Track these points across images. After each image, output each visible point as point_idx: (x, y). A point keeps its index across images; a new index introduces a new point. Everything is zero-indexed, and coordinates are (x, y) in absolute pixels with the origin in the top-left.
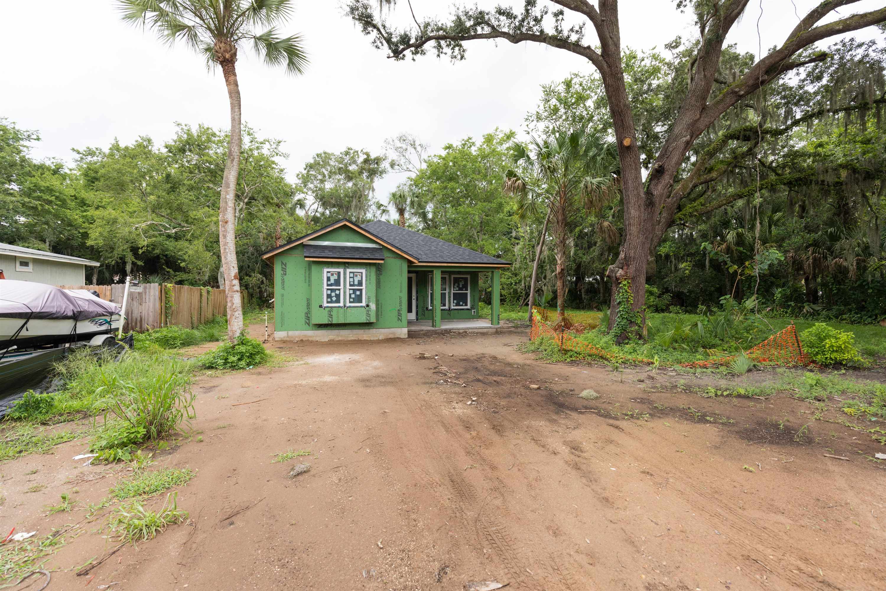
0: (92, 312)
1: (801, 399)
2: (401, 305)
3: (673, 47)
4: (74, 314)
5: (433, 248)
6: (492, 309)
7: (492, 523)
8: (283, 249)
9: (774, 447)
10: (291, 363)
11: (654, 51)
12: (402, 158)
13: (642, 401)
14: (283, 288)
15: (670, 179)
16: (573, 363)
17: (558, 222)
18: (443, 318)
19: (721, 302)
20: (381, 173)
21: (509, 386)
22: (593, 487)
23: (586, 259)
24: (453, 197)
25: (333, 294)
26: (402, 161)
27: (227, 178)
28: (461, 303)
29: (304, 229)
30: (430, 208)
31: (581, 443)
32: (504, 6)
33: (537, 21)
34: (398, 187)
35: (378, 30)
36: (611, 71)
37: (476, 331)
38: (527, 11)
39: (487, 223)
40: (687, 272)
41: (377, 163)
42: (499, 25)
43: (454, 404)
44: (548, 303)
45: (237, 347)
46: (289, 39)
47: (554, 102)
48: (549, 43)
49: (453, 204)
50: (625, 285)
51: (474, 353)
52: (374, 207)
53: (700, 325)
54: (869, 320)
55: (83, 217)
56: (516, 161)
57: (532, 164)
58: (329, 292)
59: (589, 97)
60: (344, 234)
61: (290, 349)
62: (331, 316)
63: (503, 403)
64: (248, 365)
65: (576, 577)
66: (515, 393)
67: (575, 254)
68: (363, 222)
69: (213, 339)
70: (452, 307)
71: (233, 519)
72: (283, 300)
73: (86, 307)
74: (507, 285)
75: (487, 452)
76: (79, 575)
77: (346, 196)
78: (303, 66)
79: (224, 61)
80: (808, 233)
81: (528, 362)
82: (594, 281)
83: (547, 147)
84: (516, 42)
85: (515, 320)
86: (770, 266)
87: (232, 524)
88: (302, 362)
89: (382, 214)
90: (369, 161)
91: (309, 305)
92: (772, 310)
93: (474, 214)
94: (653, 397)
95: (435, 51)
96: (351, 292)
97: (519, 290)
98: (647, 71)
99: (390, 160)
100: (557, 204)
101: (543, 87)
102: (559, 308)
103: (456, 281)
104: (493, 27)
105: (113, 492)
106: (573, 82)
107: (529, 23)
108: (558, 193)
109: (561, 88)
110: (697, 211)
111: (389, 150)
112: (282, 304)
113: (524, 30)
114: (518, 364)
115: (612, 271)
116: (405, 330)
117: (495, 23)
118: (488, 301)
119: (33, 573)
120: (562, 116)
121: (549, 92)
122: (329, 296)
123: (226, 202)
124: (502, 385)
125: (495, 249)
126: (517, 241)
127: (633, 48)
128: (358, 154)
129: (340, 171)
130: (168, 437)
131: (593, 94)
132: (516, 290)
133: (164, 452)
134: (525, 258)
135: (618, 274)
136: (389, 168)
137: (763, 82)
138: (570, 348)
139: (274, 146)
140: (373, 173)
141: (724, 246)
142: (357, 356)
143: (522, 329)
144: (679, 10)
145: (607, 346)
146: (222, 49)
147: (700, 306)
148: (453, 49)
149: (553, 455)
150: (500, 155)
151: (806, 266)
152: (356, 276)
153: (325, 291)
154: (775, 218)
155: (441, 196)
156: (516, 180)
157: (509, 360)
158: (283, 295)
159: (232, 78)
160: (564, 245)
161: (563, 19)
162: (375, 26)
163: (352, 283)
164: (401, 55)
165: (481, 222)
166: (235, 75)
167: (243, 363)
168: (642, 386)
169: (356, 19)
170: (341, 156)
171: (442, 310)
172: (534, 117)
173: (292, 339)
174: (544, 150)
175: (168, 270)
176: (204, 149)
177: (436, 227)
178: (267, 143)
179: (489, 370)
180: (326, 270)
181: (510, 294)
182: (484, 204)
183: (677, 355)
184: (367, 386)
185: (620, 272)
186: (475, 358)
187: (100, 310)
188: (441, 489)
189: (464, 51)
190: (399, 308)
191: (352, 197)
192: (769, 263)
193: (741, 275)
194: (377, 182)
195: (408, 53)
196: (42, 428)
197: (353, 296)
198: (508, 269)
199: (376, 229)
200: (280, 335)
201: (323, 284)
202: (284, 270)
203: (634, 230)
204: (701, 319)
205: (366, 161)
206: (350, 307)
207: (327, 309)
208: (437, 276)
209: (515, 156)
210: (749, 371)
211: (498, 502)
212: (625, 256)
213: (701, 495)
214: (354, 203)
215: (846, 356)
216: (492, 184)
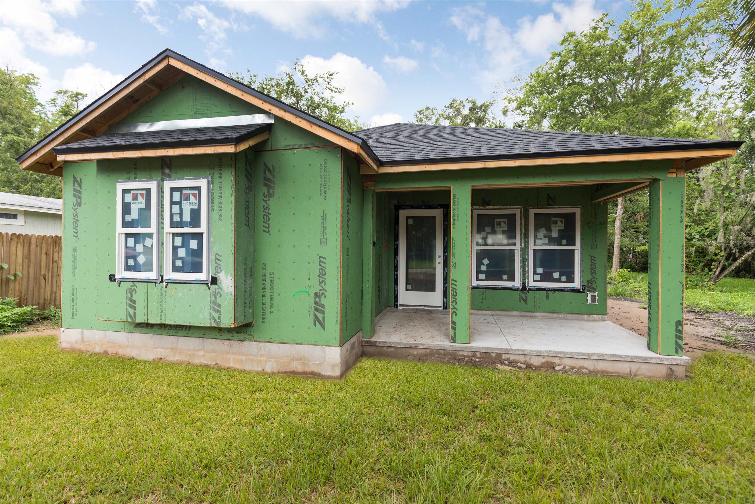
25: (138, 247)
28: (556, 275)
41: (484, 110)
58: (131, 242)
60: (188, 99)
70: (532, 284)
90: (475, 109)
96: (178, 241)
97: (712, 249)
103: (543, 222)
112: (74, 269)
116: (334, 351)
122: (130, 252)
128: (463, 104)
153: (121, 239)
158: (75, 250)
163: (177, 218)
170: (445, 109)
173: (90, 349)
180: (121, 186)
190: (317, 289)
197: (182, 253)
201: (115, 221)
205: (472, 110)
206: (174, 282)
207: (125, 286)
208: (460, 201)
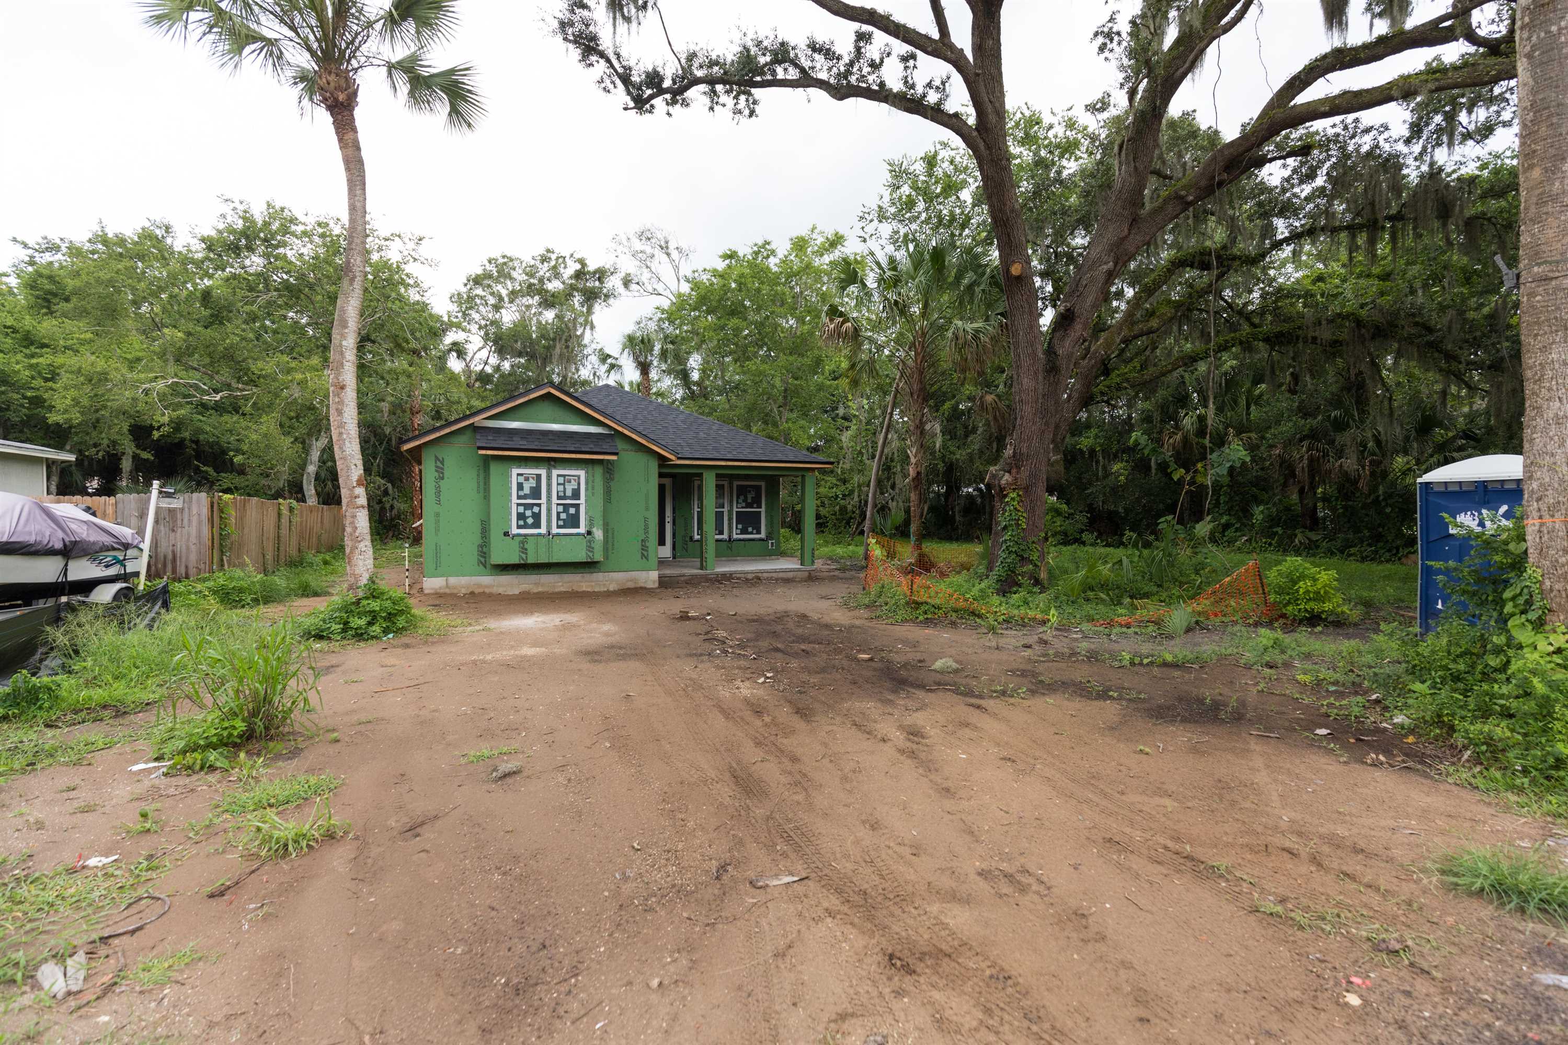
0: (94, 543)
1: (1248, 667)
2: (646, 532)
3: (1098, 110)
4: (65, 545)
5: (702, 435)
6: (802, 540)
7: (789, 820)
8: (437, 435)
9: (1188, 726)
10: (460, 629)
11: (1070, 113)
12: (645, 270)
13: (1024, 674)
14: (439, 502)
15: (1084, 330)
16: (928, 622)
17: (912, 394)
18: (719, 555)
19: (1160, 527)
20: (607, 296)
21: (825, 656)
22: (932, 777)
23: (960, 455)
24: (736, 344)
25: (528, 513)
26: (645, 276)
27: (343, 311)
28: (750, 529)
29: (463, 396)
30: (695, 362)
31: (924, 727)
32: (820, 39)
33: (875, 66)
34: (639, 323)
35: (608, 61)
36: (991, 154)
37: (774, 575)
38: (858, 50)
39: (796, 392)
40: (1122, 478)
41: (599, 279)
42: (813, 68)
43: (738, 683)
44: (897, 528)
45: (364, 602)
46: (452, 71)
47: (906, 190)
48: (894, 105)
49: (736, 356)
50: (1013, 499)
51: (770, 611)
52: (594, 359)
53: (1125, 561)
54: (1388, 555)
55: (31, 366)
56: (843, 289)
57: (869, 295)
58: (521, 509)
59: (964, 184)
60: (547, 408)
61: (454, 607)
62: (524, 550)
63: (814, 679)
64: (386, 631)
65: (894, 867)
66: (834, 667)
67: (944, 446)
68: (574, 384)
69: (307, 591)
70: (735, 536)
71: (418, 830)
72: (437, 522)
73: (83, 533)
74: (830, 498)
75: (785, 741)
76: (212, 896)
77: (543, 336)
78: (477, 118)
79: (336, 106)
80: (1302, 418)
81: (857, 622)
82: (975, 493)
83: (894, 269)
84: (841, 98)
85: (842, 557)
86: (1231, 469)
87: (418, 835)
88: (478, 628)
89: (609, 371)
90: (584, 274)
91: (485, 531)
92: (1249, 541)
93: (773, 376)
94: (1040, 668)
95: (706, 101)
96: (561, 509)
97: (850, 508)
98: (1058, 146)
99: (623, 275)
100: (910, 363)
101: (890, 164)
102: (913, 538)
103: (742, 491)
104: (803, 70)
105: (218, 806)
106: (939, 157)
107: (860, 69)
108: (912, 346)
109: (919, 168)
110: (1127, 380)
111: (622, 256)
112: (437, 530)
113: (853, 79)
114: (840, 625)
115: (994, 476)
116: (654, 575)
117: (806, 64)
118: (796, 527)
119: (141, 899)
120: (920, 213)
121: (899, 173)
122: (521, 516)
123: (342, 353)
124: (815, 655)
125: (810, 437)
126: (846, 424)
127: (1036, 107)
128: (564, 262)
129: (531, 290)
130: (282, 737)
131: (971, 180)
132: (845, 507)
133: (278, 757)
134: (860, 453)
135: (1003, 482)
136: (621, 289)
137: (1220, 184)
138: (925, 599)
139: (411, 245)
140: (591, 296)
141: (1178, 437)
142: (573, 617)
143: (853, 573)
144: (1103, 56)
145: (983, 595)
146: (332, 84)
147: (1127, 532)
148: (736, 97)
149: (882, 744)
150: (818, 273)
151: (1298, 471)
152: (569, 481)
153: (514, 507)
154: (1257, 392)
155: (715, 342)
156: (843, 323)
157: (827, 619)
158: (437, 515)
159: (350, 135)
160: (922, 433)
161: (915, 67)
162: (602, 55)
163: (561, 494)
164: (648, 106)
165: (786, 390)
166: (355, 130)
167: (376, 629)
168: (1028, 653)
169: (570, 41)
170: (532, 262)
171: (717, 541)
172: (873, 216)
173: (455, 591)
174: (889, 273)
175: (205, 468)
176: (277, 247)
177: (706, 397)
178: (397, 239)
179: (794, 635)
180: (515, 471)
181: (835, 514)
182: (791, 358)
183: (1088, 609)
184: (596, 661)
185: (1007, 477)
186: (772, 617)
187: (108, 540)
188: (719, 786)
189: (755, 102)
190: (643, 537)
191: (554, 340)
192: (1228, 465)
193: (1190, 484)
194: (600, 313)
195: (659, 102)
196: (50, 733)
197: (563, 516)
198: (832, 472)
199: (601, 400)
200: (432, 584)
201: (511, 495)
202: (440, 471)
203: (1028, 410)
204: (1129, 552)
205: (579, 275)
206: (558, 535)
207: (517, 539)
208: (710, 482)
209: (842, 281)
210: (1189, 630)
211: (800, 797)
212: (1014, 453)
213: (1073, 781)
214: (558, 350)
215: (1327, 606)
216: (804, 323)
